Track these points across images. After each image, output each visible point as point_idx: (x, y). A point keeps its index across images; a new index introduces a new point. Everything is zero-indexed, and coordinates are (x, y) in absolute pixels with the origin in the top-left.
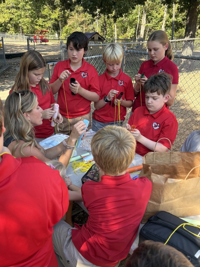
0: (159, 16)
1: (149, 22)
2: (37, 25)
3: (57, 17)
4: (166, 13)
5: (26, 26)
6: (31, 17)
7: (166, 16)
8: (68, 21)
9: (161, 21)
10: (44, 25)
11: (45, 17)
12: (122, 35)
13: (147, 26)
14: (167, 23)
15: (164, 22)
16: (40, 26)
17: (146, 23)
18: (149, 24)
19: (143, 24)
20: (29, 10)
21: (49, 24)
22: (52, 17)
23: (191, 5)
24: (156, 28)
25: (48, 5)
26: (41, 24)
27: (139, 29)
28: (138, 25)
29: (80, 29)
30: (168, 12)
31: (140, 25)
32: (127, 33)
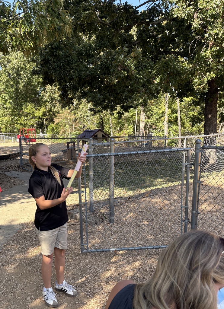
0: (161, 112)
1: (149, 118)
2: (17, 123)
3: (41, 114)
4: (167, 108)
5: (5, 125)
6: (11, 115)
7: (168, 111)
8: (55, 119)
9: (162, 117)
10: (27, 123)
11: (27, 115)
12: (119, 132)
13: (147, 122)
14: (170, 119)
15: (166, 117)
16: (21, 124)
17: (146, 119)
18: (149, 120)
19: (143, 120)
20: (9, 108)
21: (33, 122)
22: (36, 115)
23: (209, 97)
24: (158, 124)
25: (31, 103)
26: (23, 123)
27: (139, 126)
28: (136, 121)
29: (69, 127)
30: (170, 107)
31: (139, 121)
32: (124, 130)
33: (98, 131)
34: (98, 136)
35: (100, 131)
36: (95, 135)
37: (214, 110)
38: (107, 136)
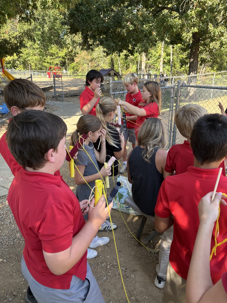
0: (157, 55)
1: (149, 60)
2: (45, 62)
3: (64, 54)
4: (163, 52)
5: (34, 63)
6: (39, 55)
7: (163, 54)
8: (75, 59)
9: (159, 59)
10: (53, 62)
11: (52, 55)
12: (126, 70)
13: (147, 63)
14: (165, 60)
15: (162, 59)
16: (48, 63)
17: (146, 61)
18: (149, 62)
19: (144, 61)
20: (37, 49)
21: (57, 61)
22: (59, 55)
23: (193, 46)
24: (155, 65)
25: (55, 45)
26: (49, 62)
27: (141, 65)
28: (139, 62)
29: (86, 65)
30: (165, 51)
31: (141, 62)
32: (130, 69)
33: (111, 70)
34: (111, 74)
35: (112, 70)
36: (109, 73)
37: (196, 56)
38: (118, 74)
